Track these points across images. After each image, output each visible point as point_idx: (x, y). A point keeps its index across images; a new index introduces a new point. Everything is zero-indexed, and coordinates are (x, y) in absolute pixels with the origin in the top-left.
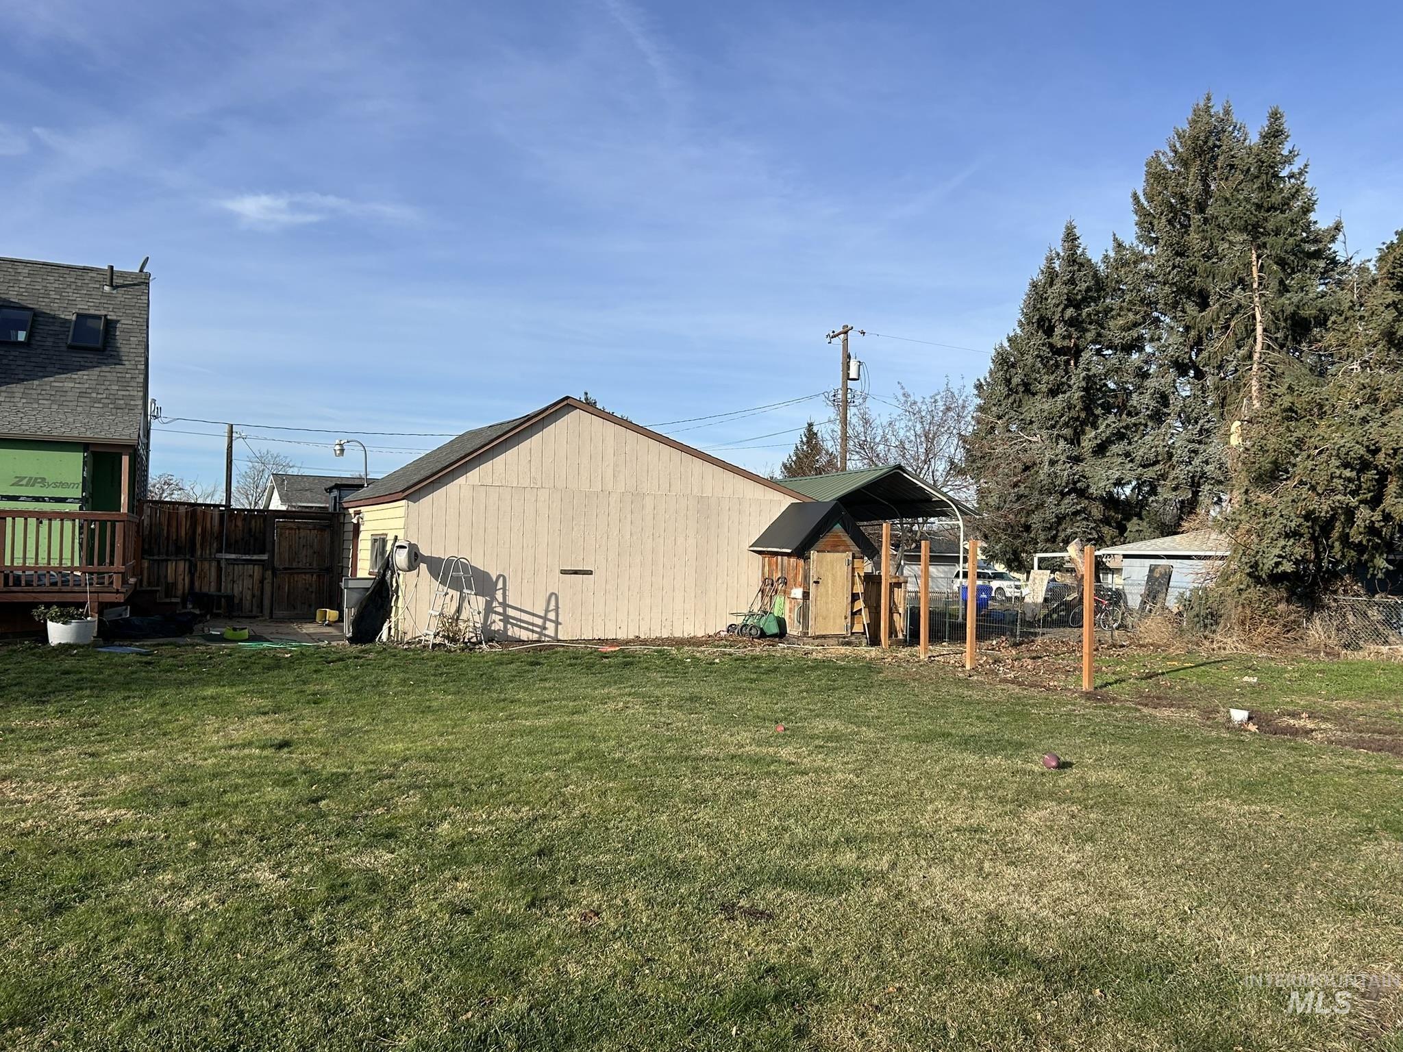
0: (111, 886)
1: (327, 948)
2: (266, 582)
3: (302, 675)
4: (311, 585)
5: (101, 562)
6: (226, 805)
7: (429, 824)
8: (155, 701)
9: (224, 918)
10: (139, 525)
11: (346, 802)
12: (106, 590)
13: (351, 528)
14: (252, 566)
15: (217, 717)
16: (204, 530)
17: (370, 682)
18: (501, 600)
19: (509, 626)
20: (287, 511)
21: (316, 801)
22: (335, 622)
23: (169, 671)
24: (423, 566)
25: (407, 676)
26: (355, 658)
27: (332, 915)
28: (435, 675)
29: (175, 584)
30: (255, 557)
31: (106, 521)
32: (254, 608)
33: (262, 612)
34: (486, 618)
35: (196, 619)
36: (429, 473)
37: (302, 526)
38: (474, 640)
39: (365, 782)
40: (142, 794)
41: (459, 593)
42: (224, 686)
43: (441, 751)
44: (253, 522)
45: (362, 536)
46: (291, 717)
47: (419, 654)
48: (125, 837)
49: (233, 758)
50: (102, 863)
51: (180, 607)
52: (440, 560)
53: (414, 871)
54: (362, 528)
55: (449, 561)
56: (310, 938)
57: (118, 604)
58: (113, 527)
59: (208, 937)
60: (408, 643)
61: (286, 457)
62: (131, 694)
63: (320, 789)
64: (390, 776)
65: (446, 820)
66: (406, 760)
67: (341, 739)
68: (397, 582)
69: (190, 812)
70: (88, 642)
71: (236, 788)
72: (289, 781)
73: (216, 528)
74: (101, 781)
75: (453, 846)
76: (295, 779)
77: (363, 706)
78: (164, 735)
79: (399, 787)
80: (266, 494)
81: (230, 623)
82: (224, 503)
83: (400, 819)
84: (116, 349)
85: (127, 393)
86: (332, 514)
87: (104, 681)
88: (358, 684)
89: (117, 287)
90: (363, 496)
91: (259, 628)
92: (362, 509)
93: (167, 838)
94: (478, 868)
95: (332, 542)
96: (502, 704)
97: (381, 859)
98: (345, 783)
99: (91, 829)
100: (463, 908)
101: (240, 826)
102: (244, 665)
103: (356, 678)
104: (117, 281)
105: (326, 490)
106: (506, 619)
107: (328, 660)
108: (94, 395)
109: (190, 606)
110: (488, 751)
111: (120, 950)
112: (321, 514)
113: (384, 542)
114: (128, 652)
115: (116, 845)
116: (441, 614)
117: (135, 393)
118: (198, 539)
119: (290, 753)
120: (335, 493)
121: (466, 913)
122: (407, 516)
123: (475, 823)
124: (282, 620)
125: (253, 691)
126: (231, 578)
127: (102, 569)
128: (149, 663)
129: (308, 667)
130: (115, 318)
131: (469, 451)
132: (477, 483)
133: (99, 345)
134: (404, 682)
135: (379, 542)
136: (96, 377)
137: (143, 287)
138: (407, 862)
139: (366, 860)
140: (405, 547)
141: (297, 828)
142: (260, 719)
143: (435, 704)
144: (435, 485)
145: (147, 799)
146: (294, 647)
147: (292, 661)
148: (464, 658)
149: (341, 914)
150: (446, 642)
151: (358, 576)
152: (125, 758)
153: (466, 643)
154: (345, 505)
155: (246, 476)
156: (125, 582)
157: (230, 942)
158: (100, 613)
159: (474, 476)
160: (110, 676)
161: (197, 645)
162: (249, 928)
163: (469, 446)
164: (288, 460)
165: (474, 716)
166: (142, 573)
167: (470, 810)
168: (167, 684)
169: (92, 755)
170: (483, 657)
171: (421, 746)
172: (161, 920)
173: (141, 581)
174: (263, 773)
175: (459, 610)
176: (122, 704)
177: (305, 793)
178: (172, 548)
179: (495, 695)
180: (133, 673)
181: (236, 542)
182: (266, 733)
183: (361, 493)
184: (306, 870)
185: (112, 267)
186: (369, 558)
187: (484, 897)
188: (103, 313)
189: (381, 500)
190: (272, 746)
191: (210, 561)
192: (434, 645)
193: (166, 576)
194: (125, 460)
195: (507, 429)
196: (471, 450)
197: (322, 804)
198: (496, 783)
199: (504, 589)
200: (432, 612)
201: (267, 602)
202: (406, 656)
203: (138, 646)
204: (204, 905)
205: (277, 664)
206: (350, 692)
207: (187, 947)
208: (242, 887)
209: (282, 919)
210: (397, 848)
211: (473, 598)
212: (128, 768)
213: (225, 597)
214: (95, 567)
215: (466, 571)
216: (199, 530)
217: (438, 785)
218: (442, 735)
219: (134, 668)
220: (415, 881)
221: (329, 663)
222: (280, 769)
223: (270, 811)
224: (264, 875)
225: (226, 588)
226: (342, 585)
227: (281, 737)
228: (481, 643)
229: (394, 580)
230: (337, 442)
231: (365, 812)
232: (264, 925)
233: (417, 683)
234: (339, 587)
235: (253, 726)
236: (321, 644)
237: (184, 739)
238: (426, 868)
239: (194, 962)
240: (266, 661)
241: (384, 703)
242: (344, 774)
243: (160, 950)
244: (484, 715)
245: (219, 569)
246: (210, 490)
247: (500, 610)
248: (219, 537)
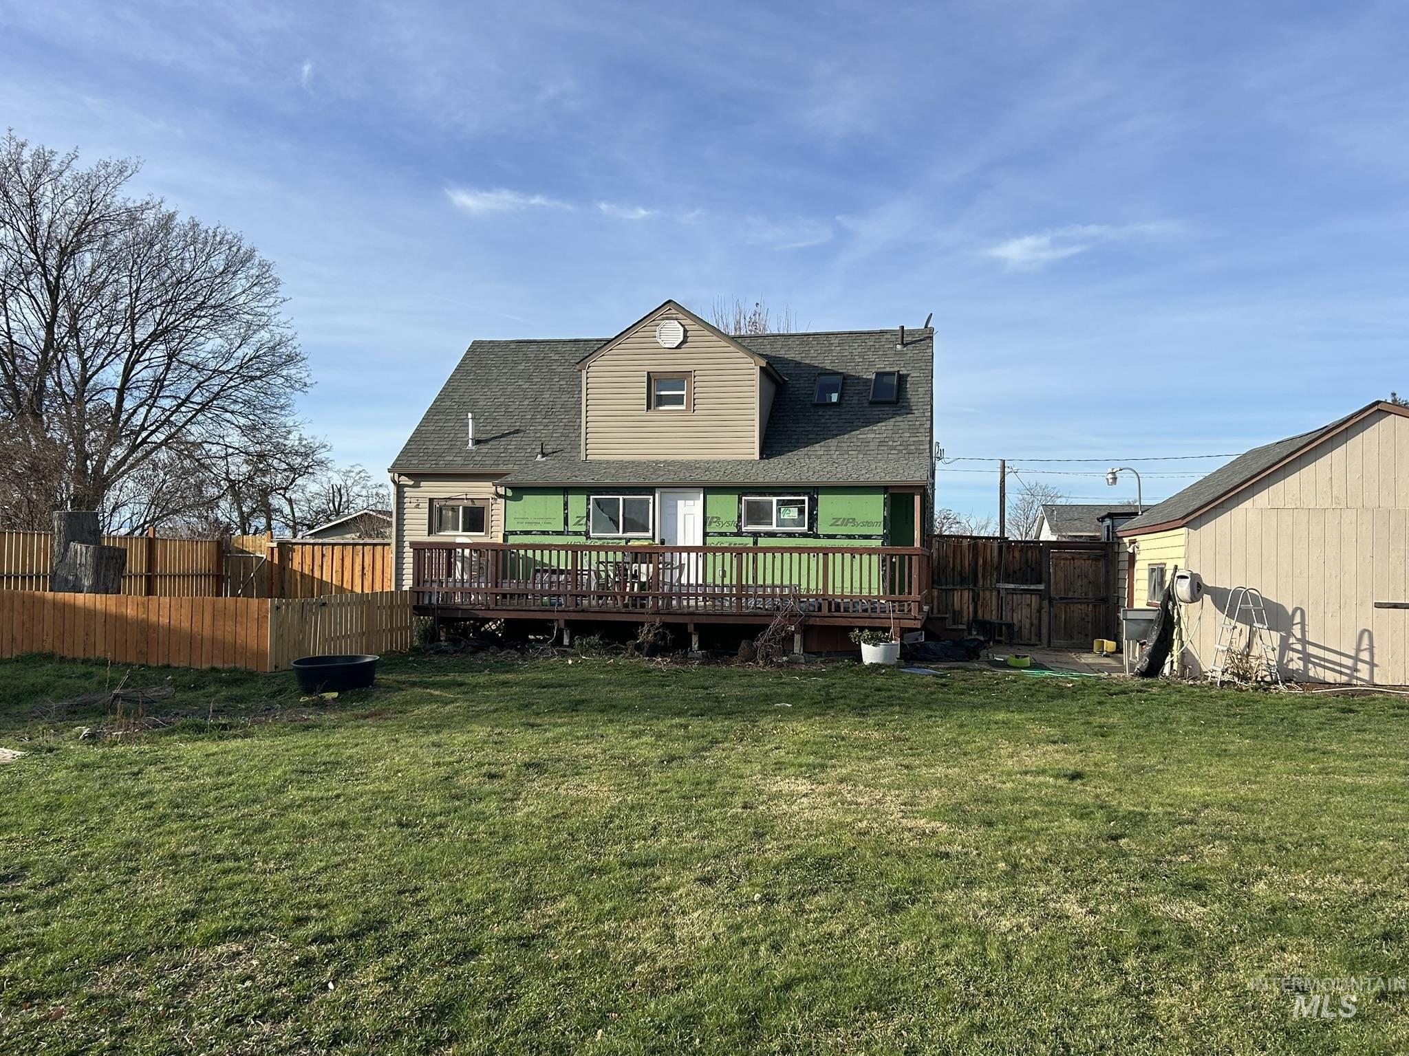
0: (935, 894)
1: (1145, 997)
2: (1043, 611)
3: (1086, 706)
4: (1087, 615)
5: (901, 591)
6: (1028, 830)
7: (1242, 881)
8: (953, 722)
9: (1040, 945)
10: (929, 558)
11: (1147, 843)
12: (906, 616)
13: (1126, 557)
14: (1029, 596)
15: (1010, 742)
16: (985, 561)
17: (1157, 718)
18: (1299, 636)
19: (1310, 666)
20: (1058, 542)
21: (1115, 838)
22: (1113, 653)
23: (962, 694)
24: (1207, 598)
25: (1196, 714)
26: (1138, 691)
27: (1146, 962)
28: (1228, 716)
29: (961, 611)
30: (1032, 587)
31: (904, 555)
32: (1033, 637)
33: (1040, 640)
34: (1282, 656)
35: (982, 645)
36: (1210, 498)
37: (1077, 556)
38: (1268, 679)
39: (1165, 824)
40: (953, 810)
41: (1248, 627)
42: (1013, 712)
43: (1246, 801)
44: (1030, 553)
45: (1137, 566)
46: (1080, 748)
47: (1206, 691)
48: (942, 849)
49: (1030, 784)
50: (927, 870)
51: (966, 634)
52: (1226, 591)
53: (1232, 931)
54: (1138, 557)
55: (1236, 593)
56: (1127, 983)
57: (916, 630)
58: (910, 560)
59: (1028, 961)
61: (1054, 488)
62: (933, 713)
63: (1118, 826)
64: (1191, 822)
65: (1261, 879)
66: (1207, 807)
67: (1133, 776)
68: (1179, 614)
69: (998, 833)
70: (893, 663)
71: (1036, 815)
72: (1087, 814)
73: (996, 559)
74: (917, 792)
75: (1273, 910)
76: (1092, 812)
77: (1152, 743)
78: (965, 754)
79: (1203, 835)
80: (1036, 524)
81: (1012, 650)
82: (998, 534)
83: (1209, 870)
84: (907, 400)
85: (917, 439)
86: (1106, 543)
87: (909, 699)
88: (1144, 719)
89: (907, 344)
90: (1137, 524)
91: (1039, 657)
92: (1138, 538)
93: (979, 855)
94: (1308, 942)
95: (1107, 572)
96: (1311, 755)
97: (1191, 911)
98: (1143, 823)
99: (914, 838)
101: (1044, 853)
102: (1029, 693)
103: (1141, 713)
104: (907, 339)
105: (1098, 519)
106: (1306, 658)
107: (1111, 692)
108: (890, 443)
109: (975, 633)
110: (1302, 807)
111: (951, 957)
112: (1092, 543)
113: (1162, 572)
114: (926, 674)
115: (937, 856)
116: (1229, 650)
117: (924, 438)
118: (980, 569)
119: (1083, 784)
120: (1108, 522)
122: (1188, 544)
123: (1297, 889)
124: (1059, 649)
125: (1041, 719)
126: (1010, 606)
127: (902, 597)
128: (944, 685)
129: (1092, 698)
130: (905, 372)
131: (1254, 473)
132: (1266, 506)
133: (894, 398)
134: (1194, 721)
135: (1158, 572)
136: (891, 427)
137: (928, 341)
138: (1222, 919)
139: (1176, 909)
140: (1186, 577)
141: (1099, 864)
142: (1051, 748)
143: (1231, 747)
145: (957, 815)
146: (1075, 677)
147: (1074, 691)
148: (1258, 699)
149: (1156, 963)
150: (1236, 680)
151: (1135, 607)
152: (934, 773)
153: (1259, 682)
154: (1120, 534)
155: (1017, 508)
156: (920, 610)
157: (1048, 970)
158: (902, 637)
159: (1262, 499)
160: (913, 695)
161: (984, 670)
162: (1065, 960)
165: (1279, 765)
166: (932, 602)
167: (1289, 872)
168: (963, 706)
169: (907, 767)
170: (1281, 699)
171: (1222, 793)
172: (984, 935)
173: (932, 609)
174: (1060, 803)
175: (1249, 645)
176: (926, 722)
177: (1105, 829)
178: (957, 579)
179: (1301, 744)
180: (932, 693)
181: (1014, 572)
182: (1057, 762)
183: (1136, 522)
184: (1114, 909)
185: (902, 327)
186: (1147, 589)
188: (896, 369)
189: (1157, 528)
190: (1065, 776)
191: (991, 590)
192: (1222, 683)
193: (953, 605)
194: (917, 499)
195: (1301, 445)
197: (1122, 842)
198: (1317, 845)
199: (1303, 623)
200: (1217, 646)
201: (1044, 631)
202: (1193, 692)
203: (934, 669)
204: (1020, 927)
205: (1060, 693)
206: (1137, 727)
207: (1008, 967)
208: (1053, 916)
209: (1096, 957)
210: (1208, 902)
211: (1265, 633)
212: (938, 783)
213: (1005, 624)
214: (897, 596)
215: (1256, 603)
216: (981, 562)
217: (1246, 840)
218: (1244, 783)
219: (933, 689)
220: (1234, 942)
221: (1112, 695)
222: (1076, 800)
223: (1071, 842)
224: (1071, 906)
225: (1007, 617)
226: (1121, 615)
227: (1072, 768)
228: (1277, 683)
229: (1176, 611)
230: (1110, 470)
231: (1168, 857)
232: (1079, 959)
233: (1209, 723)
234: (1118, 618)
235: (1044, 754)
236: (1102, 675)
237: (982, 761)
238: (1245, 930)
239: (1017, 983)
240: (1051, 690)
241: (1175, 742)
242: (1141, 814)
243: (985, 964)
244: (1291, 765)
245: (1000, 598)
246: (983, 522)
247: (1299, 647)
248: (998, 568)
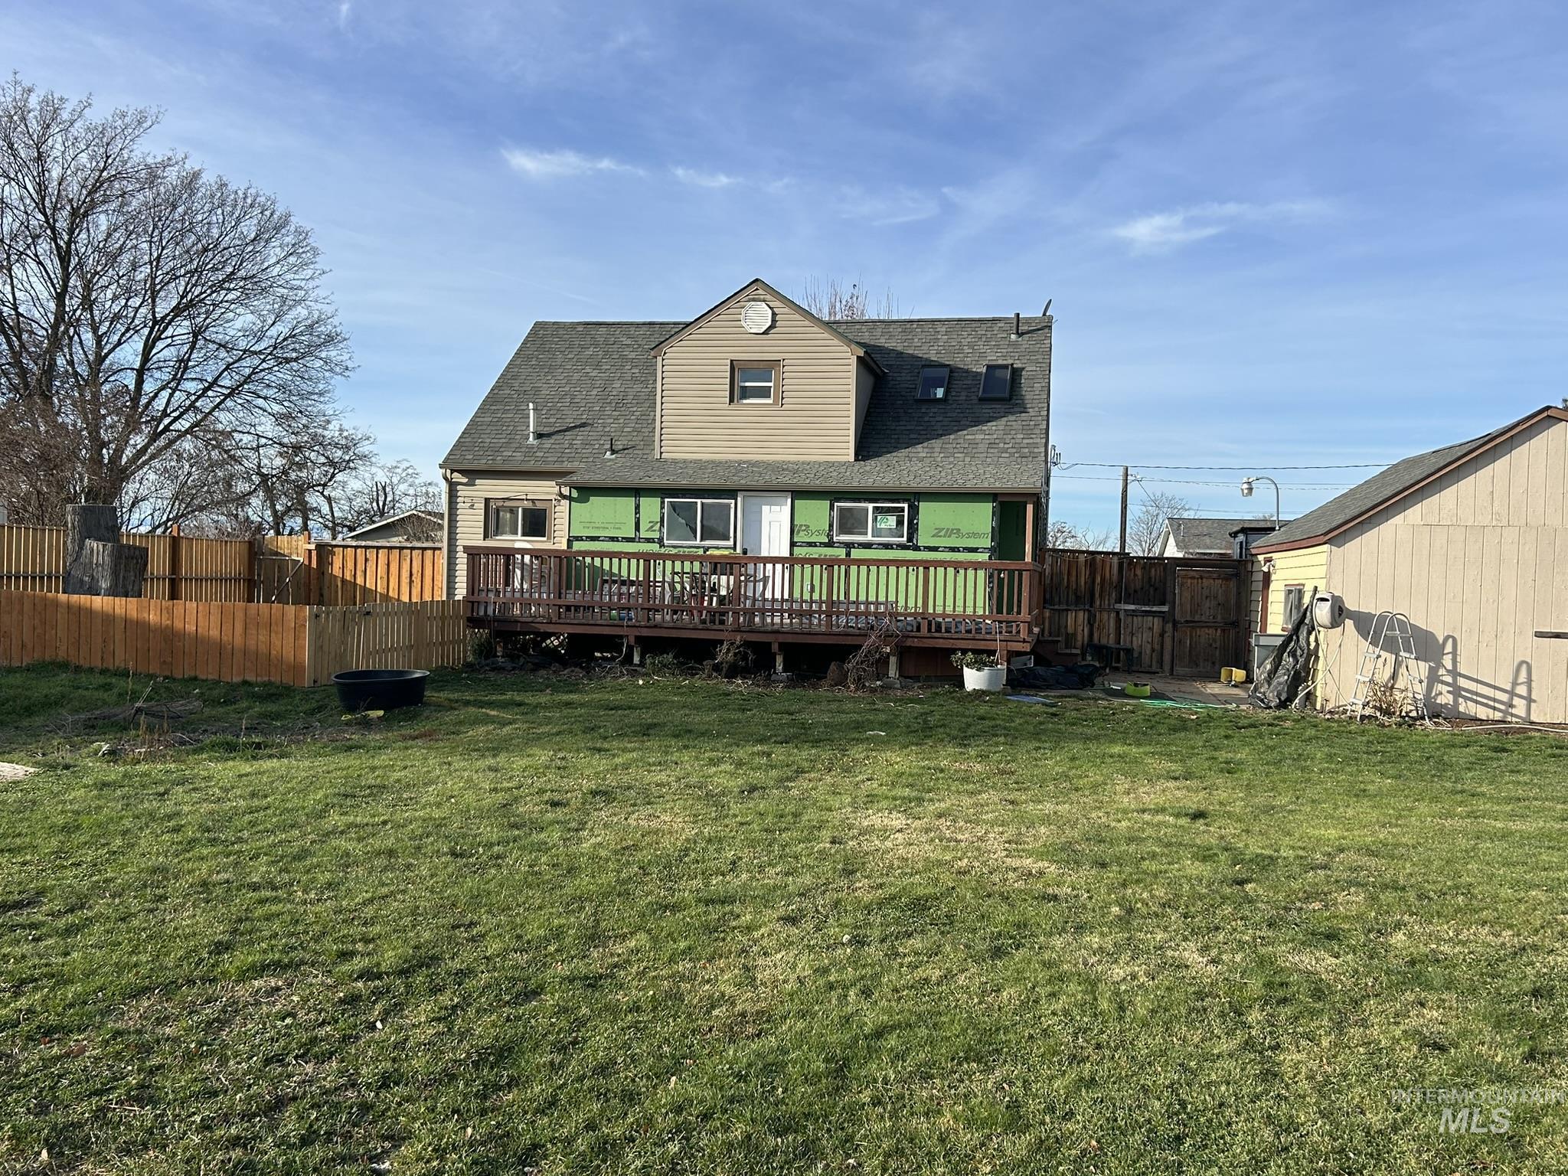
0: (1042, 938)
1: (1270, 1053)
2: (1166, 635)
3: (1212, 739)
4: (1214, 640)
5: (1010, 611)
6: (1145, 872)
7: (1379, 931)
8: (1064, 755)
9: (1156, 996)
10: (1041, 574)
11: (1275, 889)
12: (1014, 639)
13: (1260, 577)
14: (1151, 618)
15: (1126, 778)
16: (1103, 579)
17: (1290, 754)
18: (1450, 667)
19: (1461, 700)
20: (1184, 559)
21: (1241, 883)
22: (1242, 683)
23: (1074, 724)
24: (1349, 623)
25: (1333, 751)
26: (1269, 725)
27: (1272, 1016)
28: (1367, 753)
29: (1075, 634)
30: (1155, 609)
31: (1013, 571)
32: (1154, 663)
33: (1162, 667)
34: (1430, 688)
35: (1097, 671)
36: (1356, 512)
37: (1207, 575)
38: (1414, 714)
39: (1296, 869)
40: (1063, 849)
41: (1394, 656)
42: (1130, 745)
43: (1385, 845)
44: (1153, 570)
45: (1272, 587)
46: (1204, 785)
47: (1345, 726)
48: (1050, 891)
49: (1148, 823)
50: (1033, 913)
51: (1080, 659)
52: (1370, 616)
53: (1366, 985)
54: (1273, 577)
55: (1382, 618)
56: (1250, 1037)
57: (1025, 653)
58: (1020, 576)
59: (1142, 1012)
60: (1330, 712)
61: (1182, 500)
62: (1042, 745)
63: (1244, 870)
64: (1325, 867)
65: (1400, 929)
66: (1342, 851)
67: (1262, 816)
68: (1316, 640)
69: (1111, 874)
70: (998, 690)
71: (1154, 856)
72: (1209, 856)
73: (1115, 578)
74: (1023, 830)
75: (1413, 963)
76: (1216, 854)
77: (1284, 781)
78: (1077, 790)
79: (1337, 881)
80: (1161, 540)
81: (1131, 678)
82: (1117, 550)
83: (1342, 919)
84: (1022, 398)
85: (1031, 441)
86: (1238, 561)
87: (1015, 729)
88: (1276, 755)
89: (1023, 334)
90: (1274, 541)
91: (1160, 686)
92: (1274, 556)
93: (1090, 898)
94: (1450, 997)
95: (1239, 593)
96: (1459, 797)
97: (1323, 963)
98: (1272, 867)
99: (1019, 878)
100: (1435, 1042)
101: (1162, 898)
102: (1149, 724)
103: (1273, 748)
104: (1023, 328)
105: (1230, 535)
106: (1457, 692)
107: (1239, 726)
108: (1002, 445)
109: (1089, 658)
110: (1447, 853)
111: (1058, 1006)
112: (1222, 561)
113: (1300, 593)
114: (1034, 702)
115: (1044, 898)
116: (1371, 681)
117: (1038, 440)
118: (1097, 588)
119: (1206, 825)
120: (1241, 537)
121: (1439, 1049)
122: (1330, 563)
123: (1439, 940)
124: (1183, 678)
125: (1161, 753)
126: (1129, 630)
127: (1011, 617)
128: (1054, 715)
129: (1217, 731)
130: (1020, 366)
131: (1407, 484)
132: (1419, 521)
133: (1007, 395)
134: (1330, 757)
135: (1295, 593)
136: (1003, 427)
137: (1046, 330)
138: (1356, 972)
139: (1306, 960)
140: (1327, 600)
141: (1223, 910)
142: (1171, 784)
143: (1370, 787)
144: (1365, 526)
145: (1067, 854)
146: (1200, 708)
147: (1198, 723)
148: (1402, 735)
149: (1283, 1017)
150: (1378, 714)
151: (1268, 632)
152: (1041, 810)
153: (1403, 717)
154: (1254, 551)
155: (1139, 521)
156: (1030, 631)
157: (1164, 1023)
158: (1008, 662)
159: (1414, 514)
160: (1020, 724)
161: (1100, 699)
162: (1184, 1012)
163: (1407, 477)
164: (1184, 502)
165: (1423, 808)
166: (1043, 623)
167: (1431, 923)
168: (1073, 738)
169: (1012, 802)
170: (1427, 736)
171: (1359, 836)
172: (1094, 984)
173: (1042, 631)
174: (1180, 844)
175: (1394, 676)
176: (1034, 754)
177: (1230, 873)
178: (1072, 597)
179: (1448, 785)
180: (1041, 723)
181: (1135, 591)
182: (1178, 800)
183: (1272, 537)
184: (1238, 959)
185: (1018, 315)
186: (1282, 611)
187: (1463, 1034)
188: (1010, 362)
189: (1297, 545)
190: (1187, 815)
191: (1109, 612)
192: (1363, 717)
193: (1066, 627)
194: (1030, 508)
195: (1460, 454)
196: (1412, 482)
197: (1249, 887)
198: (1463, 894)
199: (1454, 653)
200: (1359, 677)
201: (1167, 657)
202: (1330, 727)
203: (1043, 697)
204: (1134, 976)
205: (1182, 725)
206: (1267, 764)
207: (1122, 1018)
208: (1171, 965)
209: (1217, 1009)
210: (1342, 952)
211: (1412, 663)
212: (1046, 820)
213: (1124, 650)
214: (1004, 616)
215: (1403, 629)
216: (1098, 580)
217: (1385, 887)
218: (1384, 826)
219: (1042, 719)
220: (1369, 996)
221: (1241, 729)
222: (1198, 841)
223: (1192, 887)
224: (1191, 954)
225: (1125, 641)
226: (1253, 641)
227: (1195, 806)
228: (1423, 718)
229: (1312, 638)
230: (1245, 480)
231: (1298, 904)
232: (1198, 1011)
233: (1347, 761)
234: (1249, 643)
235: (1164, 791)
236: (1229, 707)
237: (1095, 797)
238: (1381, 983)
239: (1130, 1035)
240: (1173, 722)
241: (1309, 780)
242: (1270, 857)
243: (1095, 1015)
244: (1436, 808)
245: (1118, 620)
246: (1102, 538)
247: (1449, 679)
248: (1118, 586)
